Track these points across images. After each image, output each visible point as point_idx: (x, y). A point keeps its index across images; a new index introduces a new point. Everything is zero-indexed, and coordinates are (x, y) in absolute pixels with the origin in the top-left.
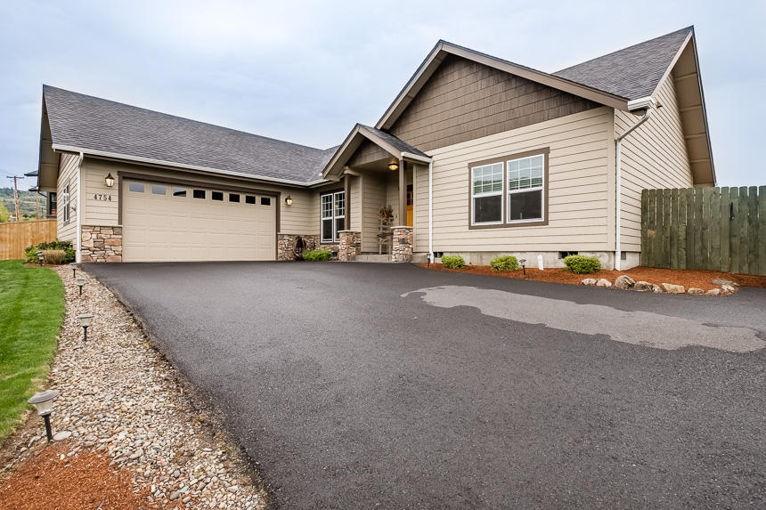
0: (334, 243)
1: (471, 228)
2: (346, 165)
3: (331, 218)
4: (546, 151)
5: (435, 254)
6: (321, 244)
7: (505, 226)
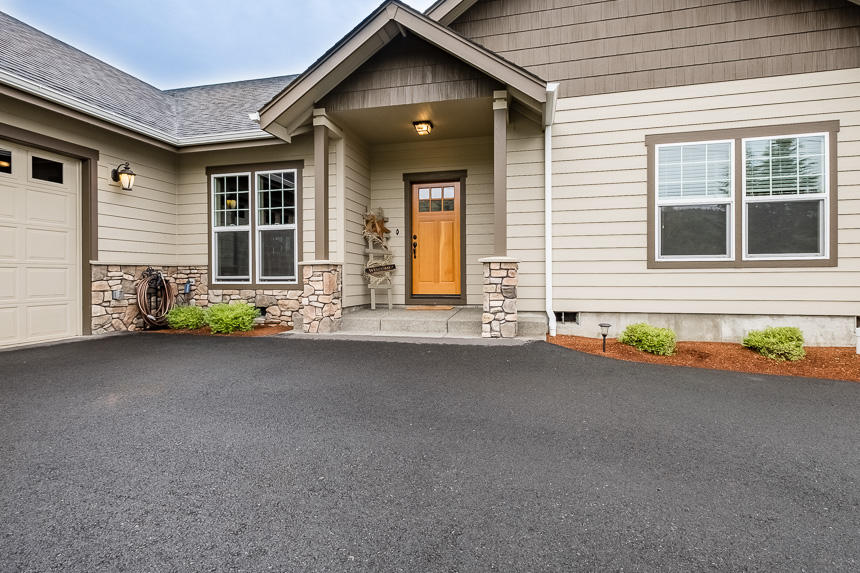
0: (254, 287)
1: (652, 264)
2: (317, 105)
3: (248, 228)
4: (833, 127)
5: (558, 315)
6: (211, 287)
7: (739, 264)
